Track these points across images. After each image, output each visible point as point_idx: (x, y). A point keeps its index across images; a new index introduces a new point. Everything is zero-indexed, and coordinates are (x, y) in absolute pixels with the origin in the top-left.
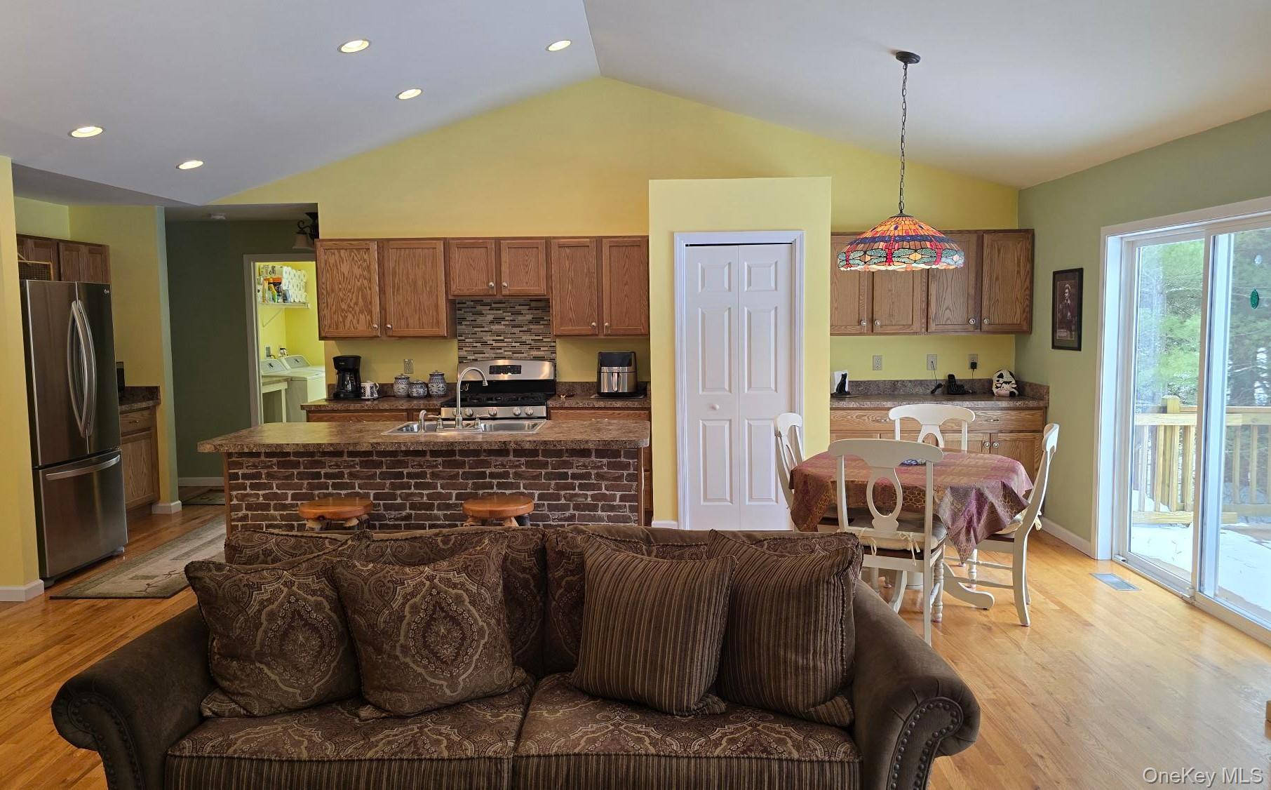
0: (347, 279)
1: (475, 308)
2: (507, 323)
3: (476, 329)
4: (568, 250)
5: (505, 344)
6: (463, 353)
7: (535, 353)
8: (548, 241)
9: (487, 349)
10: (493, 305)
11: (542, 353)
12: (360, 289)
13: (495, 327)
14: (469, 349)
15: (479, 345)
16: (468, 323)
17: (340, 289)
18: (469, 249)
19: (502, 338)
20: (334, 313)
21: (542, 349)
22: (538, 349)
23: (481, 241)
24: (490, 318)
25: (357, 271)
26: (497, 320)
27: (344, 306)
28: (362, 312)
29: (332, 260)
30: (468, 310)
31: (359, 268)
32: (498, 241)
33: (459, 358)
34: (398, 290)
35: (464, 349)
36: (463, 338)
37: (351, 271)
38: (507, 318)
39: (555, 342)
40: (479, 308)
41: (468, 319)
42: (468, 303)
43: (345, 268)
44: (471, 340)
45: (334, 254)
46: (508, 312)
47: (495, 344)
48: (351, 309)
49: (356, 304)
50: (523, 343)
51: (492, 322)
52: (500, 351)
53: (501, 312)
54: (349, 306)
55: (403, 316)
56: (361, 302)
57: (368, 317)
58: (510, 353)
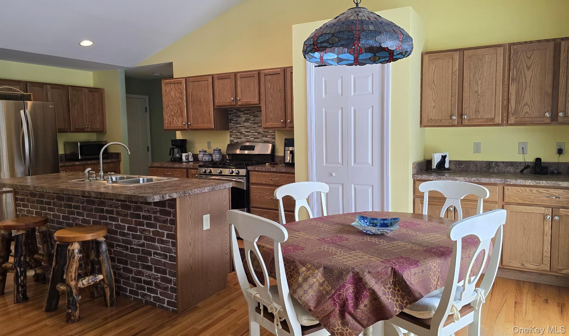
0: (174, 99)
1: (237, 113)
2: (251, 121)
3: (238, 125)
4: (269, 77)
5: (250, 134)
6: (232, 139)
7: (265, 139)
8: (259, 72)
9: (242, 137)
10: (245, 112)
11: (268, 139)
12: (178, 104)
13: (246, 124)
14: (234, 136)
15: (239, 134)
16: (234, 122)
17: (171, 105)
18: (223, 80)
19: (249, 130)
20: (169, 117)
21: (268, 136)
22: (266, 136)
23: (228, 75)
24: (244, 119)
25: (178, 95)
26: (247, 120)
27: (173, 113)
28: (179, 116)
29: (168, 90)
30: (234, 115)
31: (178, 93)
32: (236, 74)
33: (230, 141)
34: (194, 104)
35: (233, 136)
36: (232, 130)
37: (175, 95)
38: (251, 119)
39: (274, 132)
40: (239, 113)
41: (234, 119)
42: (234, 111)
43: (173, 93)
44: (235, 131)
45: (169, 86)
46: (252, 115)
47: (246, 134)
48: (175, 115)
49: (177, 112)
50: (259, 133)
51: (244, 121)
52: (248, 137)
53: (249, 115)
54: (175, 113)
55: (196, 118)
56: (179, 111)
57: (182, 119)
58: (253, 139)
